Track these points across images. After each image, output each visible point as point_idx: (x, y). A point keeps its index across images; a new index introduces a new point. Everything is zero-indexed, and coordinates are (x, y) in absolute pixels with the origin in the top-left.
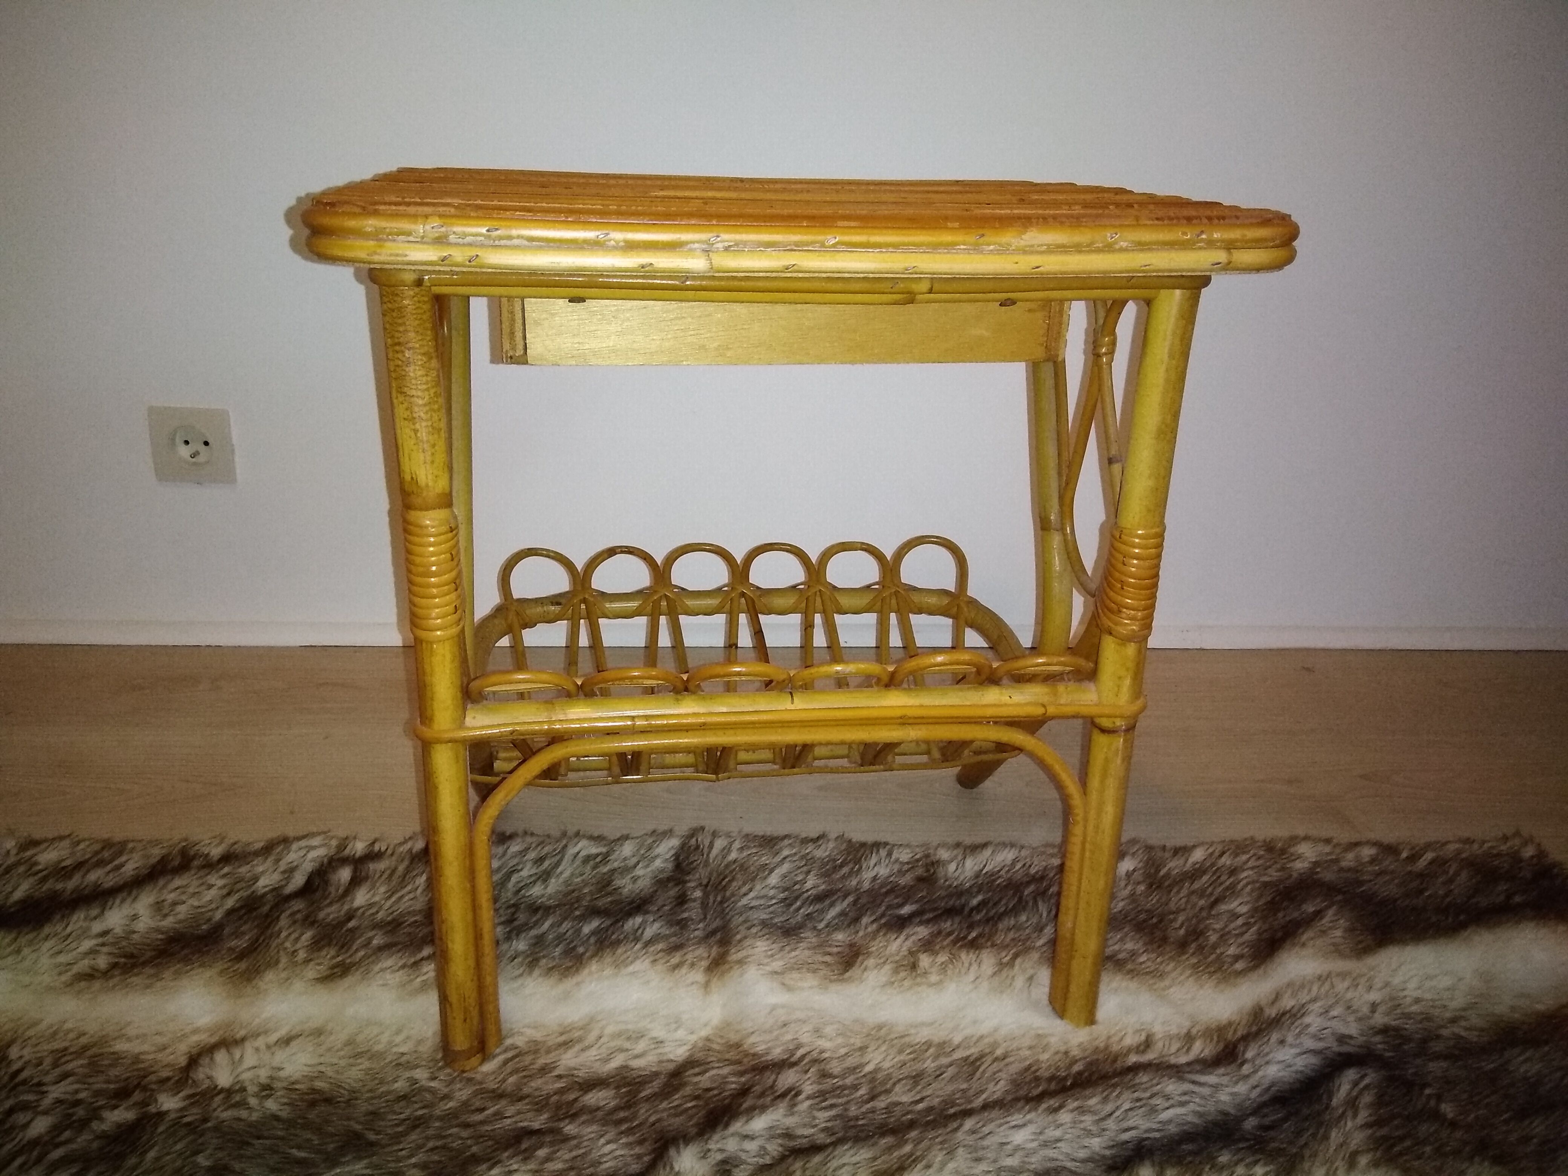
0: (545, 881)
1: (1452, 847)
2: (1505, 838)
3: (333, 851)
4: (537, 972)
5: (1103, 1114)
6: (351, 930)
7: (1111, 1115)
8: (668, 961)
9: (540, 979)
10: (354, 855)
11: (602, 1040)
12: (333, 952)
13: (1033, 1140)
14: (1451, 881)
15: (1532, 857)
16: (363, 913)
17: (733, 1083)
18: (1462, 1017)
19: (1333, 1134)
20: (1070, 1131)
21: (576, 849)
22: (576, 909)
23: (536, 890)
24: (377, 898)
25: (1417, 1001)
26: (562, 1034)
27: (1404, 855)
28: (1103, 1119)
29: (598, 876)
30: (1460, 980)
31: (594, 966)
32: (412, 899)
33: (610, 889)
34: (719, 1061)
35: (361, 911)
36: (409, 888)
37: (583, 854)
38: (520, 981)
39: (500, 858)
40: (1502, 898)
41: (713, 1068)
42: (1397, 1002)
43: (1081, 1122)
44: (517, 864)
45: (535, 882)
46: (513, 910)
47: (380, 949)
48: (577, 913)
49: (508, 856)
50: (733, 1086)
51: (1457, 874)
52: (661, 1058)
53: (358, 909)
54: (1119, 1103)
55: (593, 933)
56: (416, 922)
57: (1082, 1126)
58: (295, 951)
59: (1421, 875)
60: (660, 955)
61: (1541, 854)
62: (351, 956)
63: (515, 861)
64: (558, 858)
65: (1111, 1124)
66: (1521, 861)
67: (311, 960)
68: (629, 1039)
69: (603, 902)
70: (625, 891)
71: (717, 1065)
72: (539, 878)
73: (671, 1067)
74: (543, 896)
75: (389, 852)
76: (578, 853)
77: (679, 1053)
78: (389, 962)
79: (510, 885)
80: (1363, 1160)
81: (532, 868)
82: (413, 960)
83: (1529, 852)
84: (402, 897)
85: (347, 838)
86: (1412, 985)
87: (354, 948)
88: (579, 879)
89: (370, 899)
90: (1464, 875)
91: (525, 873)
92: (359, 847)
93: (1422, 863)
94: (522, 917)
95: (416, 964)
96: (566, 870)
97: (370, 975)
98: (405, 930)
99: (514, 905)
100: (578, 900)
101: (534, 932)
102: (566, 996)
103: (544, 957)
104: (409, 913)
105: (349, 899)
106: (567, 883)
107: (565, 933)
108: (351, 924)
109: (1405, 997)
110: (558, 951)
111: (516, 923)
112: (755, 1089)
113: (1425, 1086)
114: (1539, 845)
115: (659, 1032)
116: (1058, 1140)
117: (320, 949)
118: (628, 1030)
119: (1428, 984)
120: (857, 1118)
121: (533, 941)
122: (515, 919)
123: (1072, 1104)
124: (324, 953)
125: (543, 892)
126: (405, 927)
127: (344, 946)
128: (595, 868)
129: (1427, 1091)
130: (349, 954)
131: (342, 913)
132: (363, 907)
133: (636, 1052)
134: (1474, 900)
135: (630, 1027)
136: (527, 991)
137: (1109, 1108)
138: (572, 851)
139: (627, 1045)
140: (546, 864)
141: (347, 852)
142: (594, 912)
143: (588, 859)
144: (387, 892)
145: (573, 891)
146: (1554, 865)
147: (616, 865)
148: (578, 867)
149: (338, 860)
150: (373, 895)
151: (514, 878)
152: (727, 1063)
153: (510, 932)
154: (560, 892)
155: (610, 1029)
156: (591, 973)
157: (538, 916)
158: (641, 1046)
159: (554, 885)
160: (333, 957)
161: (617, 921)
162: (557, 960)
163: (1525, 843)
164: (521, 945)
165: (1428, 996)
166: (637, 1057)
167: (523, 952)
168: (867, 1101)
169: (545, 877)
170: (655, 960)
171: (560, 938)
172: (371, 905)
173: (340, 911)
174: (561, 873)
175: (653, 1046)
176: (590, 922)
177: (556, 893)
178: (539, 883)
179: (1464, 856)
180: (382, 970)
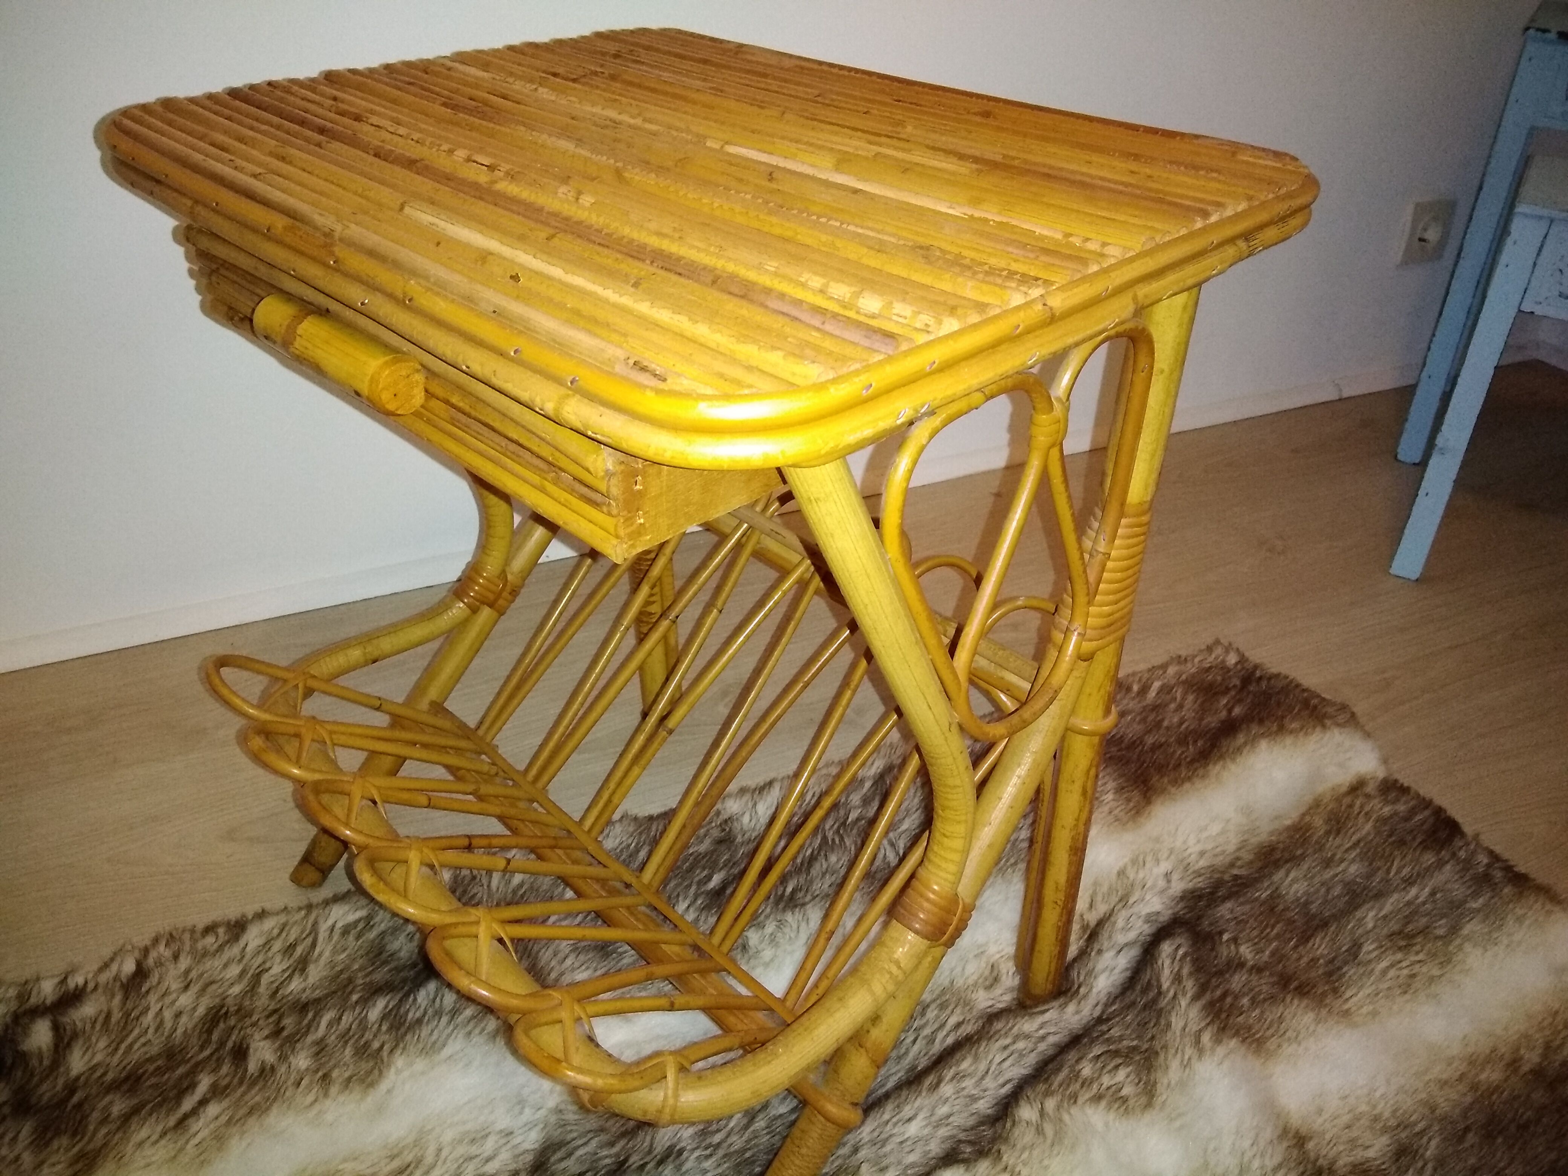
0: (303, 970)
1: (1172, 670)
2: (1210, 649)
3: (13, 1006)
4: (334, 1090)
5: (980, 1074)
6: (79, 1105)
7: (987, 1072)
8: (483, 1030)
9: (341, 1098)
10: (44, 1002)
11: (444, 1153)
12: (65, 1141)
13: (927, 1125)
14: (1180, 707)
15: (1237, 664)
16: (87, 1080)
17: (606, 1157)
18: (1238, 859)
19: (1173, 1020)
20: (956, 1102)
21: (330, 922)
22: (351, 993)
23: (295, 985)
24: (99, 1058)
25: (1202, 854)
26: (392, 1158)
27: (1135, 688)
28: (983, 1078)
29: (366, 945)
30: (1228, 821)
31: (399, 1061)
32: (144, 1045)
33: (384, 956)
34: (580, 1137)
35: (82, 1079)
36: (136, 1032)
37: (340, 925)
38: (317, 1107)
39: (240, 961)
40: (1224, 714)
41: (579, 1147)
42: (1185, 863)
43: (964, 1088)
44: (264, 962)
45: (290, 977)
46: (275, 1017)
47: (126, 1119)
48: (355, 997)
49: (248, 957)
50: (608, 1161)
51: (1183, 698)
52: (517, 1152)
53: (77, 1078)
54: (990, 1057)
55: (384, 1017)
56: (158, 1068)
57: (965, 1093)
58: (17, 1158)
59: (1156, 708)
60: (472, 1024)
61: (1242, 660)
62: (90, 1140)
63: (260, 959)
64: (310, 940)
65: (989, 1083)
66: (1229, 670)
67: (42, 1163)
68: (473, 1141)
69: (380, 976)
70: (403, 954)
71: (580, 1142)
72: (294, 971)
73: (529, 1158)
74: (304, 990)
75: (91, 986)
76: (333, 926)
77: (531, 1140)
78: (144, 1133)
79: (262, 989)
80: (1206, 1038)
81: (282, 961)
82: (172, 1121)
83: (1232, 659)
84: (131, 1046)
85: (26, 982)
86: (1192, 841)
87: (91, 1128)
88: (343, 956)
89: (90, 1060)
90: (1191, 698)
91: (276, 969)
92: (48, 989)
93: (1152, 694)
94: (289, 1022)
95: (181, 1123)
96: (325, 950)
97: (126, 1159)
98: (148, 1083)
99: (275, 1011)
100: (350, 980)
101: (310, 1038)
102: (380, 1110)
103: (335, 1066)
104: (148, 1060)
105: (62, 1069)
106: (332, 964)
107: (350, 1029)
108: (75, 1099)
109: (1190, 855)
110: (349, 1051)
111: (285, 1033)
112: (631, 1161)
113: (1221, 933)
114: (1238, 649)
115: (503, 1121)
116: (948, 1116)
117: (47, 1144)
118: (468, 1132)
119: (1205, 835)
120: (744, 1150)
121: (315, 1049)
122: (283, 1028)
123: (949, 1074)
124: (55, 1144)
125: (303, 986)
126: (148, 1078)
127: (78, 1130)
128: (358, 937)
129: (1225, 937)
130: (86, 1139)
131: (59, 1087)
132: (82, 1074)
133: (486, 1155)
134: (1205, 721)
135: (469, 1126)
136: (329, 1117)
137: (982, 1067)
138: (324, 928)
139: (474, 1150)
140: (299, 950)
141: (33, 1000)
142: (375, 991)
143: (346, 931)
144: (109, 1046)
145: (341, 971)
146: (1256, 667)
147: (383, 927)
148: (338, 942)
149: (25, 1013)
150: (94, 1054)
151: (265, 979)
152: (590, 1135)
153: (281, 1046)
154: (326, 978)
155: (448, 1136)
156: (398, 1072)
157: (310, 1015)
158: (490, 1145)
159: (316, 973)
160: (67, 1150)
161: (407, 995)
162: (351, 1067)
163: (1227, 650)
164: (302, 1061)
165: (1209, 846)
166: (488, 1160)
167: (307, 1069)
168: (746, 1127)
169: (302, 965)
170: (470, 1033)
171: (345, 1037)
172: (93, 1069)
173: (54, 1087)
174: (320, 955)
175: (504, 1141)
176: (374, 1005)
177: (320, 980)
178: (297, 975)
179: (1184, 677)
180: (140, 1144)
